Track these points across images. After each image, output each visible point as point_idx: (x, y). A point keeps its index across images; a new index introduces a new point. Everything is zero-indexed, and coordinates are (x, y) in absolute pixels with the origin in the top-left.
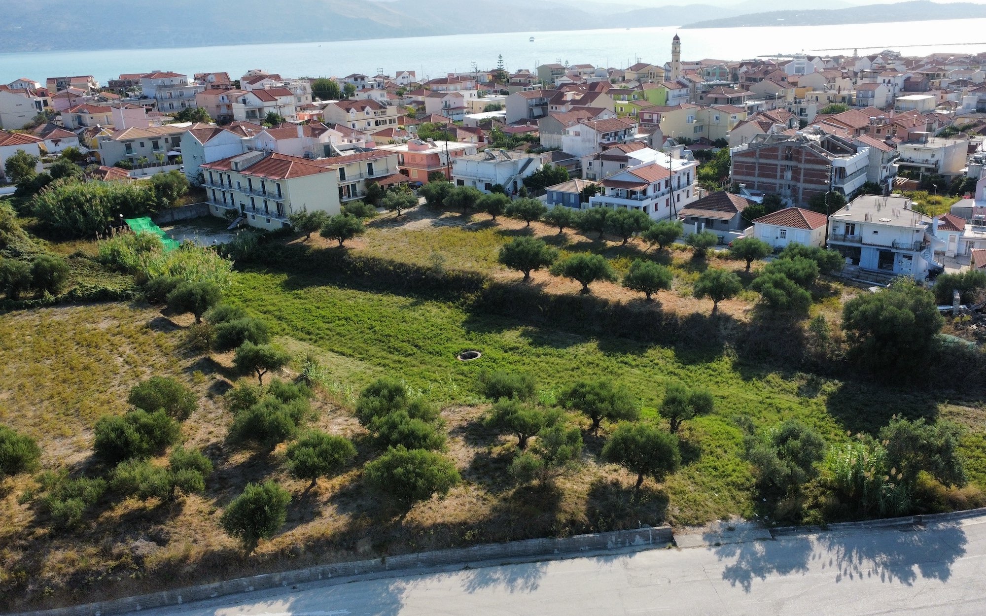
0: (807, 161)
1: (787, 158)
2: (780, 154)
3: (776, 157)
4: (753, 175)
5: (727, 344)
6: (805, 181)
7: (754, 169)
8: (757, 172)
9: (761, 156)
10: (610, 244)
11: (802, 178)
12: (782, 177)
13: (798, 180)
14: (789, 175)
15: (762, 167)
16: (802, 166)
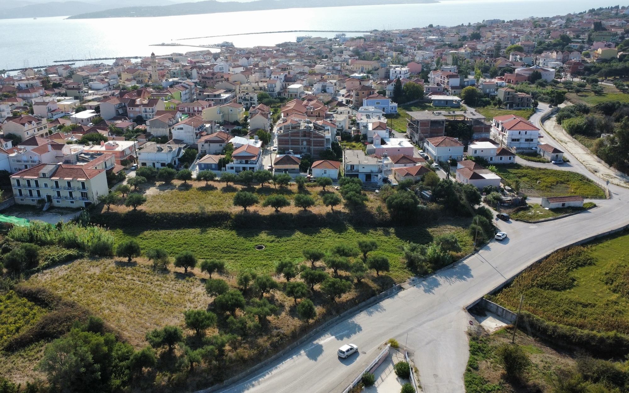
0: (314, 137)
1: (305, 136)
2: (300, 134)
3: (298, 136)
4: (289, 144)
5: (345, 223)
6: (314, 146)
7: (288, 141)
8: (290, 143)
9: (292, 136)
10: (257, 187)
11: (312, 144)
12: (302, 144)
13: (310, 145)
14: (305, 143)
15: (292, 141)
16: (312, 139)
